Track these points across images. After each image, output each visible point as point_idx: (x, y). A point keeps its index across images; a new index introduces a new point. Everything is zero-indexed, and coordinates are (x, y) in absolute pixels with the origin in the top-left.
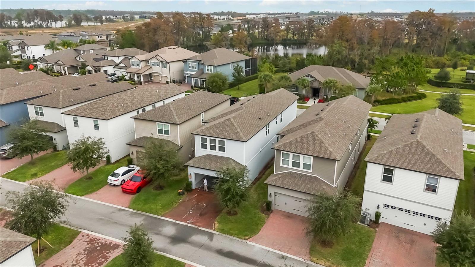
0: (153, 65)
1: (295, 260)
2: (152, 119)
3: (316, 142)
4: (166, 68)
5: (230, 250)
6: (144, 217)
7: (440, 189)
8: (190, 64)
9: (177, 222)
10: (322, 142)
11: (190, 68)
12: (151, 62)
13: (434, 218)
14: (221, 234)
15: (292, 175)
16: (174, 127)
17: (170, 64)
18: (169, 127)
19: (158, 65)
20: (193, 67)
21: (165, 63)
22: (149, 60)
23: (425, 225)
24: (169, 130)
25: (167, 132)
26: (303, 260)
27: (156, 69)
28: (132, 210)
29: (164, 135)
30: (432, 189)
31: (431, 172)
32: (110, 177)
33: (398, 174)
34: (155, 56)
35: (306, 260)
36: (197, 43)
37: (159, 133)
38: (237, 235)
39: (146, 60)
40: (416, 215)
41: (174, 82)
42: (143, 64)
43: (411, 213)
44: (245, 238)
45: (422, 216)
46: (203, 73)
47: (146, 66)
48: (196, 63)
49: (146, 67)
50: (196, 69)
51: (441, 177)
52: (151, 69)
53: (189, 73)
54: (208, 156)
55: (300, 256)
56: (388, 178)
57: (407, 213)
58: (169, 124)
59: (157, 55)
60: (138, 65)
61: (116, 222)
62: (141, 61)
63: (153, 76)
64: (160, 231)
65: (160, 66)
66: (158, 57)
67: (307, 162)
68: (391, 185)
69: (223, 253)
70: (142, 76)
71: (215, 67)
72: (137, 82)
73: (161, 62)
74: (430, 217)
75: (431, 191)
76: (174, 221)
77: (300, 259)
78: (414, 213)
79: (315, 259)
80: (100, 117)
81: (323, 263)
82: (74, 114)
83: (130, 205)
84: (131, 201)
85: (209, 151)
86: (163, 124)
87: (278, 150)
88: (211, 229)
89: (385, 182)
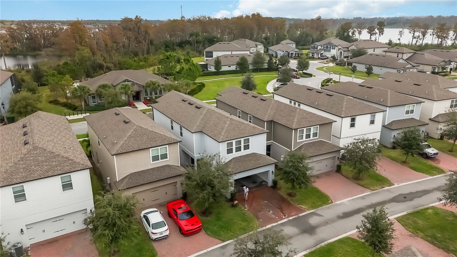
3: (310, 115)
7: (376, 122)
10: (314, 114)
16: (173, 147)
18: (167, 150)
24: (167, 153)
25: (164, 156)
28: (232, 240)
30: (372, 122)
31: (372, 112)
33: (358, 119)
35: (371, 192)
37: (153, 161)
38: (325, 204)
44: (330, 202)
51: (376, 113)
58: (167, 146)
67: (315, 131)
68: (354, 129)
75: (372, 124)
79: (372, 188)
80: (76, 169)
81: (378, 188)
82: (15, 181)
83: (219, 239)
84: (213, 236)
85: (235, 154)
86: (159, 148)
87: (296, 130)
88: (305, 211)
89: (351, 128)
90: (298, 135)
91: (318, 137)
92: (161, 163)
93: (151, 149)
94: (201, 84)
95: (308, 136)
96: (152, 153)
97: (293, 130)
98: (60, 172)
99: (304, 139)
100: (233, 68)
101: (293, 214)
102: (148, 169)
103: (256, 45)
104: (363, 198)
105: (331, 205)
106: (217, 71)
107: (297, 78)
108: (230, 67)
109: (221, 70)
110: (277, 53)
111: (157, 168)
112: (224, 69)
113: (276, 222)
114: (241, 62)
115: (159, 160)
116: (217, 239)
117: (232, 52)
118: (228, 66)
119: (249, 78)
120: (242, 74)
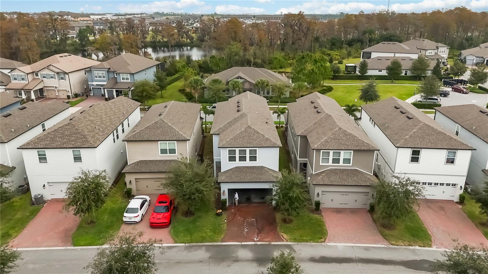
0: (44, 77)
1: (380, 247)
2: (153, 139)
3: (348, 137)
4: (65, 80)
5: (321, 256)
6: (203, 248)
7: (457, 161)
8: (96, 73)
9: (243, 243)
10: (355, 136)
11: (96, 78)
12: (41, 74)
13: (451, 185)
14: (296, 243)
15: (334, 172)
16: (182, 144)
17: (69, 74)
18: (175, 145)
19: (52, 77)
20: (100, 77)
21: (62, 74)
22: (38, 72)
23: (444, 192)
24: (176, 148)
25: (173, 151)
26: (385, 246)
27: (49, 82)
28: (183, 244)
29: (168, 154)
30: (451, 161)
31: (451, 147)
32: (125, 214)
33: (424, 154)
34: (47, 67)
35: (387, 245)
36: (52, 48)
37: (161, 154)
38: (313, 240)
39: (33, 72)
40: (437, 186)
41: (76, 96)
42: (30, 77)
43: (433, 185)
44: (321, 241)
45: (442, 186)
46: (117, 82)
47: (34, 79)
48: (104, 72)
49: (34, 82)
50: (105, 79)
51: (459, 150)
52: (42, 82)
53: (95, 83)
54: (238, 168)
55: (380, 244)
56: (415, 158)
57: (430, 185)
58: (176, 142)
59: (50, 65)
60: (23, 79)
61: (178, 261)
62: (28, 74)
63: (45, 91)
64: (237, 257)
65: (55, 79)
66: (51, 67)
67: (347, 157)
68: (418, 164)
69: (317, 260)
70: (32, 92)
71: (132, 74)
72: (25, 100)
73: (58, 73)
74: (448, 185)
75: (450, 163)
76: (240, 243)
77: (383, 246)
78: (435, 184)
79: (393, 242)
80: (84, 146)
81: (402, 244)
82: (39, 146)
83: (174, 240)
84: (172, 235)
85: (238, 163)
86: (167, 142)
87: (318, 150)
88: (283, 241)
89: (412, 162)
90: (321, 157)
91: (351, 165)
92: (168, 157)
93: (159, 142)
94: (328, 88)
95: (336, 161)
96: (160, 145)
97: (315, 150)
98: (71, 146)
99: (330, 163)
100: (384, 73)
101: (266, 240)
102: (156, 160)
103: (437, 47)
104: (367, 249)
105: (319, 244)
106: (361, 75)
107: (463, 93)
108: (381, 71)
109: (366, 74)
110: (466, 58)
111: (165, 161)
112: (370, 73)
113: (239, 242)
114: (393, 66)
115: (167, 154)
116: (173, 238)
117: (395, 54)
118: (378, 70)
119: (371, 86)
120: (391, 81)
